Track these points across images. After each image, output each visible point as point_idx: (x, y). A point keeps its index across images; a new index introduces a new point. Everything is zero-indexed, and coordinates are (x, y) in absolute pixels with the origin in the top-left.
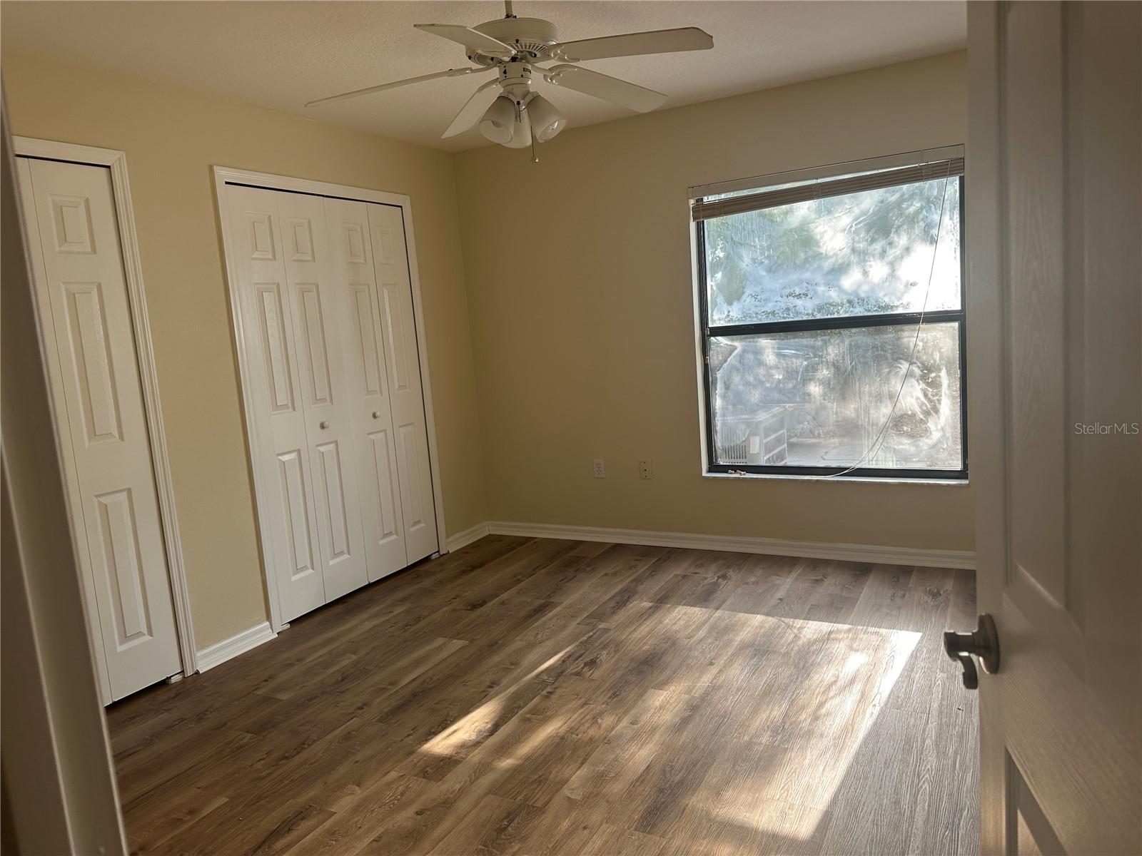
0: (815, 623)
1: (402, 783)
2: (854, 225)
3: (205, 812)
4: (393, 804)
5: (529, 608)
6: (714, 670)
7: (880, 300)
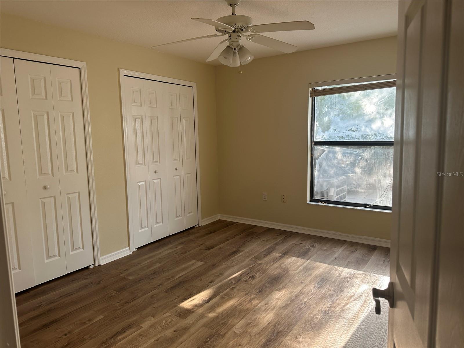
0: (349, 269)
1: (170, 318)
2: (379, 102)
3: (95, 321)
4: (166, 326)
5: (231, 251)
6: (303, 285)
7: (388, 135)
